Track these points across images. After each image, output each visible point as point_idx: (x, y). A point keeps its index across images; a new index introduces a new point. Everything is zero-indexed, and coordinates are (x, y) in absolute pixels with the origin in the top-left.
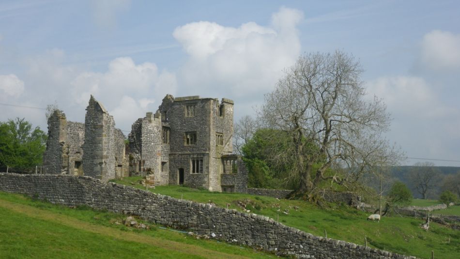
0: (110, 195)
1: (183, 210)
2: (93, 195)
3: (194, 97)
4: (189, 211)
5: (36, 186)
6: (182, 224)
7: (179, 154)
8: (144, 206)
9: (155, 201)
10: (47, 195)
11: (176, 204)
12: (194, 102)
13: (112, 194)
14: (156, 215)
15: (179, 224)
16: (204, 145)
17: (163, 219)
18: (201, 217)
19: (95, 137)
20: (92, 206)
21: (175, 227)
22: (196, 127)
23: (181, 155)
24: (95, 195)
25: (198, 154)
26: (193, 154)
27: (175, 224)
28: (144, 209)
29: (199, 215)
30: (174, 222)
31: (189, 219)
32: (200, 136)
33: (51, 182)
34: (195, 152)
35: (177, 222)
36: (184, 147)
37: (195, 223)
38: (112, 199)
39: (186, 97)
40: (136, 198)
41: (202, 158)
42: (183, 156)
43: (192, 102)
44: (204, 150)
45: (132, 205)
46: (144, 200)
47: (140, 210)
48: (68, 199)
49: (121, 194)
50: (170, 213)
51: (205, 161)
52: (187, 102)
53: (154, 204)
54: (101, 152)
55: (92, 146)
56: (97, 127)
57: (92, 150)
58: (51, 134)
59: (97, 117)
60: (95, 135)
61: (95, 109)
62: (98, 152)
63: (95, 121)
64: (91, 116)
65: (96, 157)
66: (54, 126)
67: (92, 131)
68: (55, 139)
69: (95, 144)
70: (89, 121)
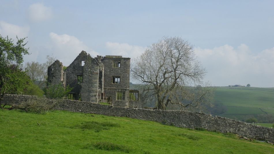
0: (217, 123)
1: (261, 131)
2: (206, 122)
3: (119, 56)
4: (264, 131)
5: (164, 116)
6: (261, 138)
7: (109, 89)
8: (239, 129)
9: (245, 126)
10: (173, 122)
11: (257, 128)
12: (119, 59)
13: (219, 122)
14: (246, 133)
15: (259, 137)
16: (125, 84)
17: (250, 135)
18: (271, 134)
19: (91, 80)
20: (206, 128)
21: (257, 139)
22: (120, 74)
23: (110, 89)
24: (208, 123)
25: (122, 89)
26: (119, 89)
27: (257, 138)
28: (239, 130)
29: (270, 133)
30: (256, 137)
31: (265, 135)
32: (123, 79)
33: (177, 115)
34: (119, 88)
35: (258, 137)
36: (111, 84)
37: (268, 137)
38: (219, 125)
39: (114, 56)
40: (233, 125)
41: (125, 91)
42: (111, 90)
43: (117, 59)
44: (125, 87)
45: (232, 128)
46: (239, 126)
47: (237, 131)
48: (189, 124)
49: (225, 122)
50: (253, 132)
51: (127, 93)
52: (114, 59)
53: (245, 128)
54: (96, 88)
55: (88, 84)
56: (93, 73)
57: (89, 87)
58: (54, 75)
59: (94, 68)
60: (92, 78)
61: (91, 63)
62: (94, 89)
63: (92, 70)
64: (88, 66)
65: (92, 92)
66: (56, 70)
67: (89, 75)
68: (58, 78)
69: (92, 83)
70: (87, 70)
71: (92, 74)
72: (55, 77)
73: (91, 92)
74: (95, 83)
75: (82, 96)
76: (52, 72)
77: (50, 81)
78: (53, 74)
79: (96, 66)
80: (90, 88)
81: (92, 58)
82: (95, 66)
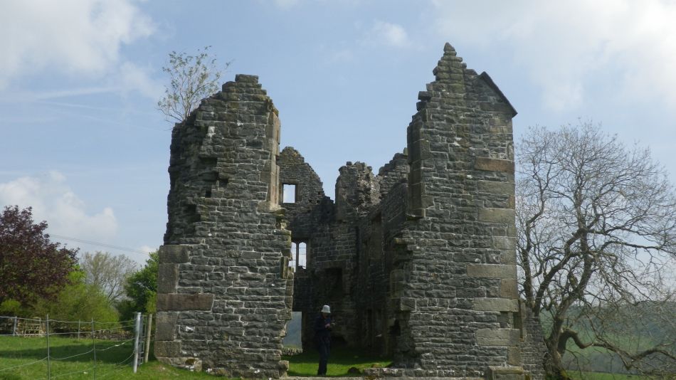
19: (475, 206)
54: (510, 267)
55: (458, 239)
56: (485, 167)
57: (462, 258)
58: (217, 168)
59: (484, 131)
60: (478, 197)
61: (467, 99)
62: (495, 271)
63: (474, 143)
64: (452, 122)
65: (484, 288)
66: (234, 136)
67: (461, 179)
68: (246, 193)
69: (477, 232)
70: (442, 141)
71: (476, 171)
72: (225, 182)
73: (479, 294)
74: (501, 232)
75: (416, 317)
76: (206, 149)
77: (192, 208)
78: (212, 160)
79: (497, 119)
80: (466, 266)
81: (472, 72)
82: (492, 123)
